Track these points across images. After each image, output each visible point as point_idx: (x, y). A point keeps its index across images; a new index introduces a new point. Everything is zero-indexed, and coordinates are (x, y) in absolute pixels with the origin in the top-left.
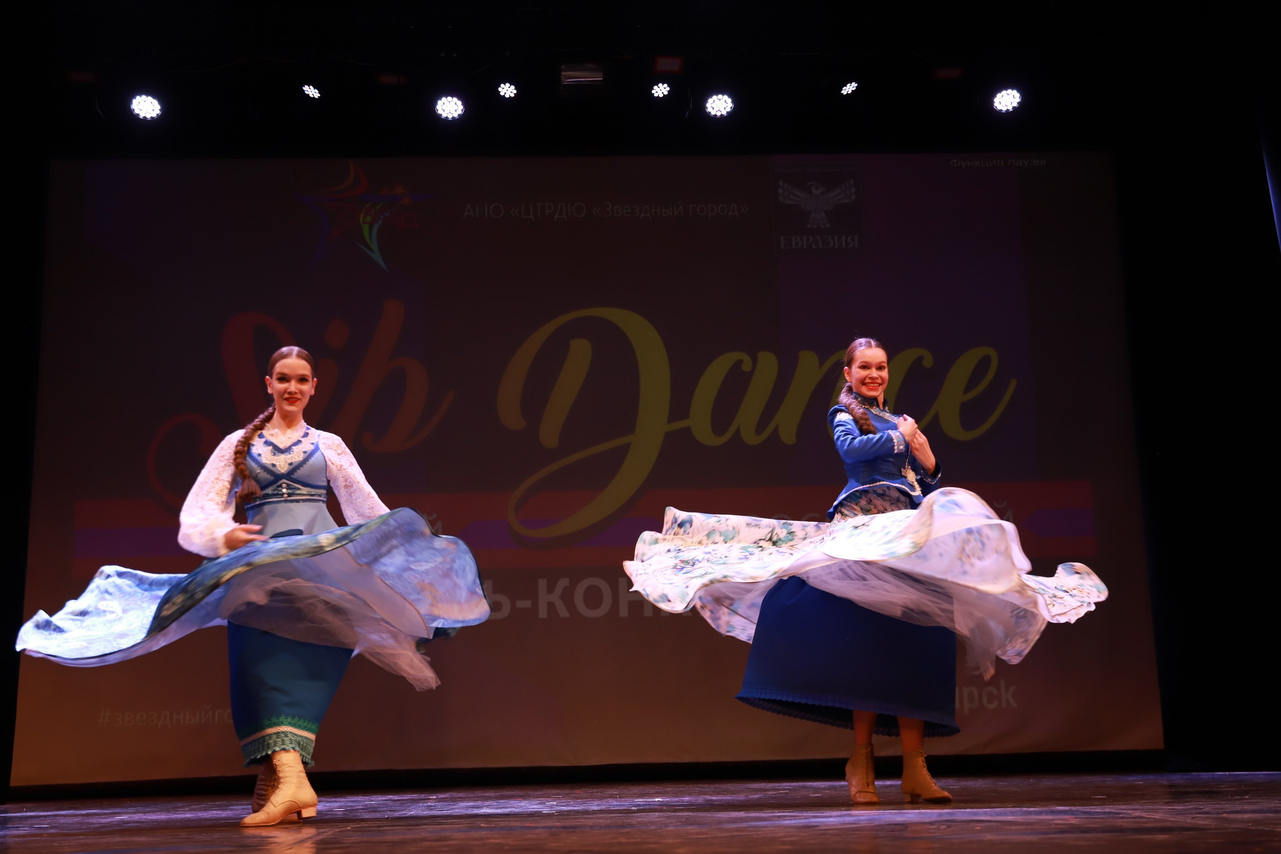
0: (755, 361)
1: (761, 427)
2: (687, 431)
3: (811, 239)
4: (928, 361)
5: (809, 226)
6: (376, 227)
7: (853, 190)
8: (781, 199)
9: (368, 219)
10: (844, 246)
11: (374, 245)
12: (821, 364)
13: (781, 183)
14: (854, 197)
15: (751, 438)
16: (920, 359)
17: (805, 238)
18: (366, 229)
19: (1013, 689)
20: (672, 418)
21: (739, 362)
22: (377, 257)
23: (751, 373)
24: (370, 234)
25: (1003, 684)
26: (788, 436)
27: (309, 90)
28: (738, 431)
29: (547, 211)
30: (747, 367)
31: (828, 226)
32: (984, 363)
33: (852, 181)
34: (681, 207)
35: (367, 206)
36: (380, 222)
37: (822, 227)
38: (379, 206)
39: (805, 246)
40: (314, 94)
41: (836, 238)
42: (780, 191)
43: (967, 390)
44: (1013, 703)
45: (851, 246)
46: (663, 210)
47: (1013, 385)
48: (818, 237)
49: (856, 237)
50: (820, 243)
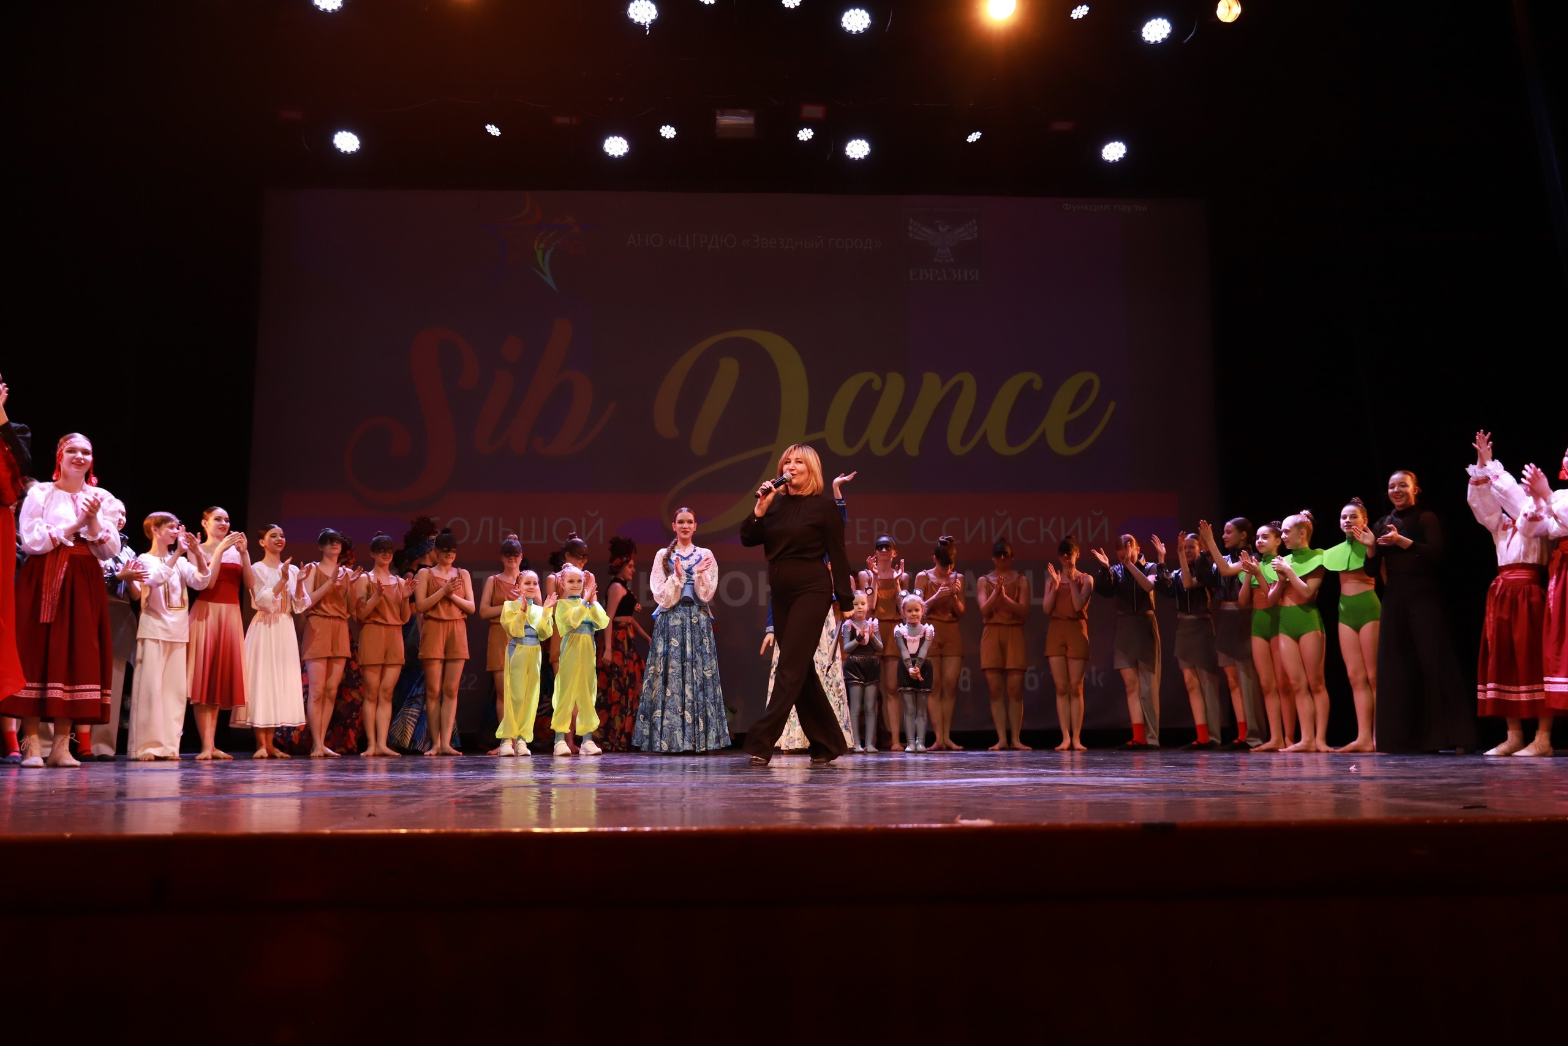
0: (884, 381)
1: (887, 441)
2: (822, 441)
3: (937, 271)
4: (1038, 384)
5: (935, 260)
6: (549, 253)
7: (976, 228)
8: (911, 235)
9: (542, 246)
10: (966, 279)
11: (546, 269)
12: (943, 384)
13: (911, 220)
14: (976, 235)
15: (879, 449)
16: (1030, 382)
17: (931, 271)
18: (539, 254)
20: (809, 430)
21: (870, 381)
22: (549, 280)
23: (880, 393)
24: (543, 259)
26: (912, 449)
27: (491, 129)
28: (867, 444)
29: (701, 242)
30: (877, 385)
31: (952, 260)
32: (1087, 387)
33: (974, 220)
34: (822, 240)
35: (541, 234)
36: (552, 248)
37: (947, 261)
38: (552, 234)
39: (931, 279)
40: (495, 132)
41: (959, 271)
42: (910, 228)
43: (1073, 409)
45: (972, 279)
46: (806, 243)
47: (1112, 406)
48: (944, 270)
49: (977, 271)
50: (945, 276)
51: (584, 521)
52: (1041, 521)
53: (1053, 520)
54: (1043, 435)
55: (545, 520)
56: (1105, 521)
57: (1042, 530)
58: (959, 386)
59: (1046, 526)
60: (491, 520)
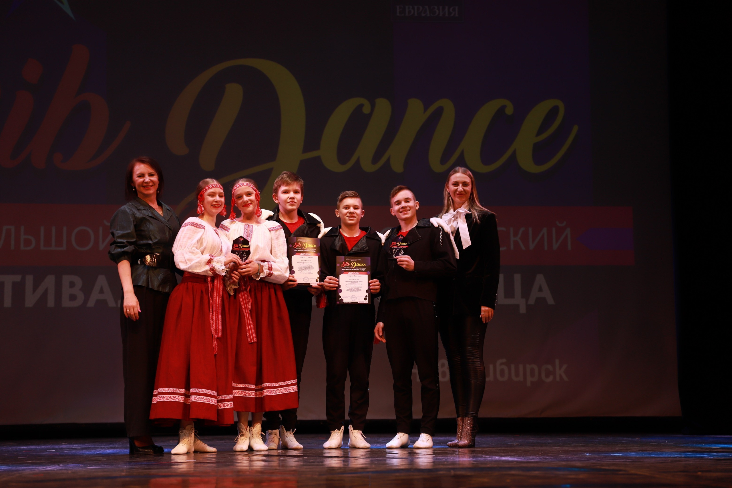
0: (373, 106)
1: (375, 159)
2: (318, 159)
3: (421, 8)
4: (510, 110)
10: (447, 15)
12: (426, 109)
15: (368, 167)
16: (502, 109)
17: (416, 7)
19: (565, 367)
20: (306, 149)
21: (361, 106)
22: (67, 9)
23: (370, 116)
25: (557, 362)
26: (398, 166)
28: (358, 161)
30: (366, 110)
32: (553, 112)
39: (416, 14)
41: (441, 8)
43: (539, 133)
44: (565, 378)
45: (452, 15)
47: (575, 128)
48: (427, 7)
49: (457, 8)
50: (428, 12)
51: (101, 230)
52: (512, 230)
53: (522, 229)
54: (514, 155)
55: (65, 229)
56: (568, 231)
57: (512, 239)
58: (439, 112)
59: (515, 235)
60: (13, 228)
